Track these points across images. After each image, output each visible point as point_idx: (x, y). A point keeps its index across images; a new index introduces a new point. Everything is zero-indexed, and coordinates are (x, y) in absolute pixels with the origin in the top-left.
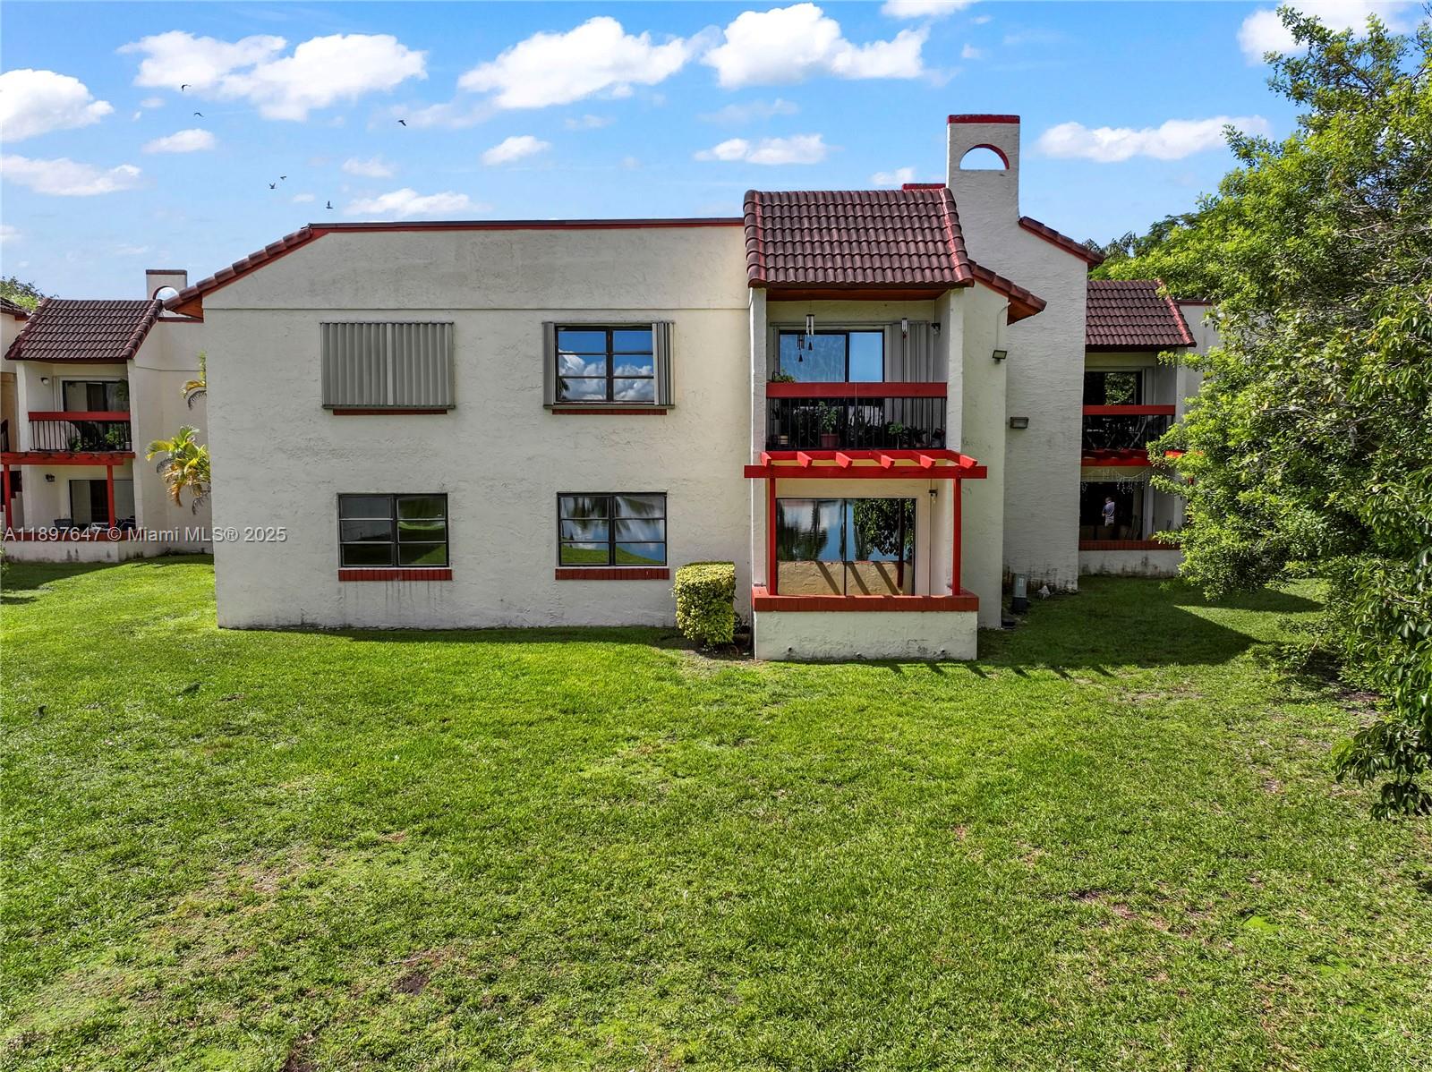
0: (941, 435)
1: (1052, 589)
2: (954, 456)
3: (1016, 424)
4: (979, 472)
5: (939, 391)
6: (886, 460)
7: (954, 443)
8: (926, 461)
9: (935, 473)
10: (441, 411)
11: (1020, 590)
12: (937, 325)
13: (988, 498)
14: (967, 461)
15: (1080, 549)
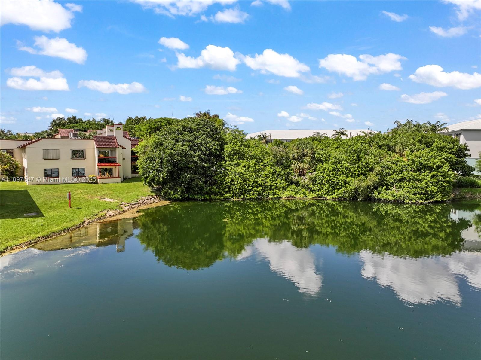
0: (116, 162)
1: (129, 178)
2: (118, 164)
3: (124, 159)
4: (120, 165)
5: (116, 158)
6: (111, 165)
7: (117, 163)
8: (115, 164)
9: (116, 165)
10: (58, 159)
11: (125, 178)
12: (115, 151)
13: (121, 168)
14: (119, 164)
15: (132, 174)
